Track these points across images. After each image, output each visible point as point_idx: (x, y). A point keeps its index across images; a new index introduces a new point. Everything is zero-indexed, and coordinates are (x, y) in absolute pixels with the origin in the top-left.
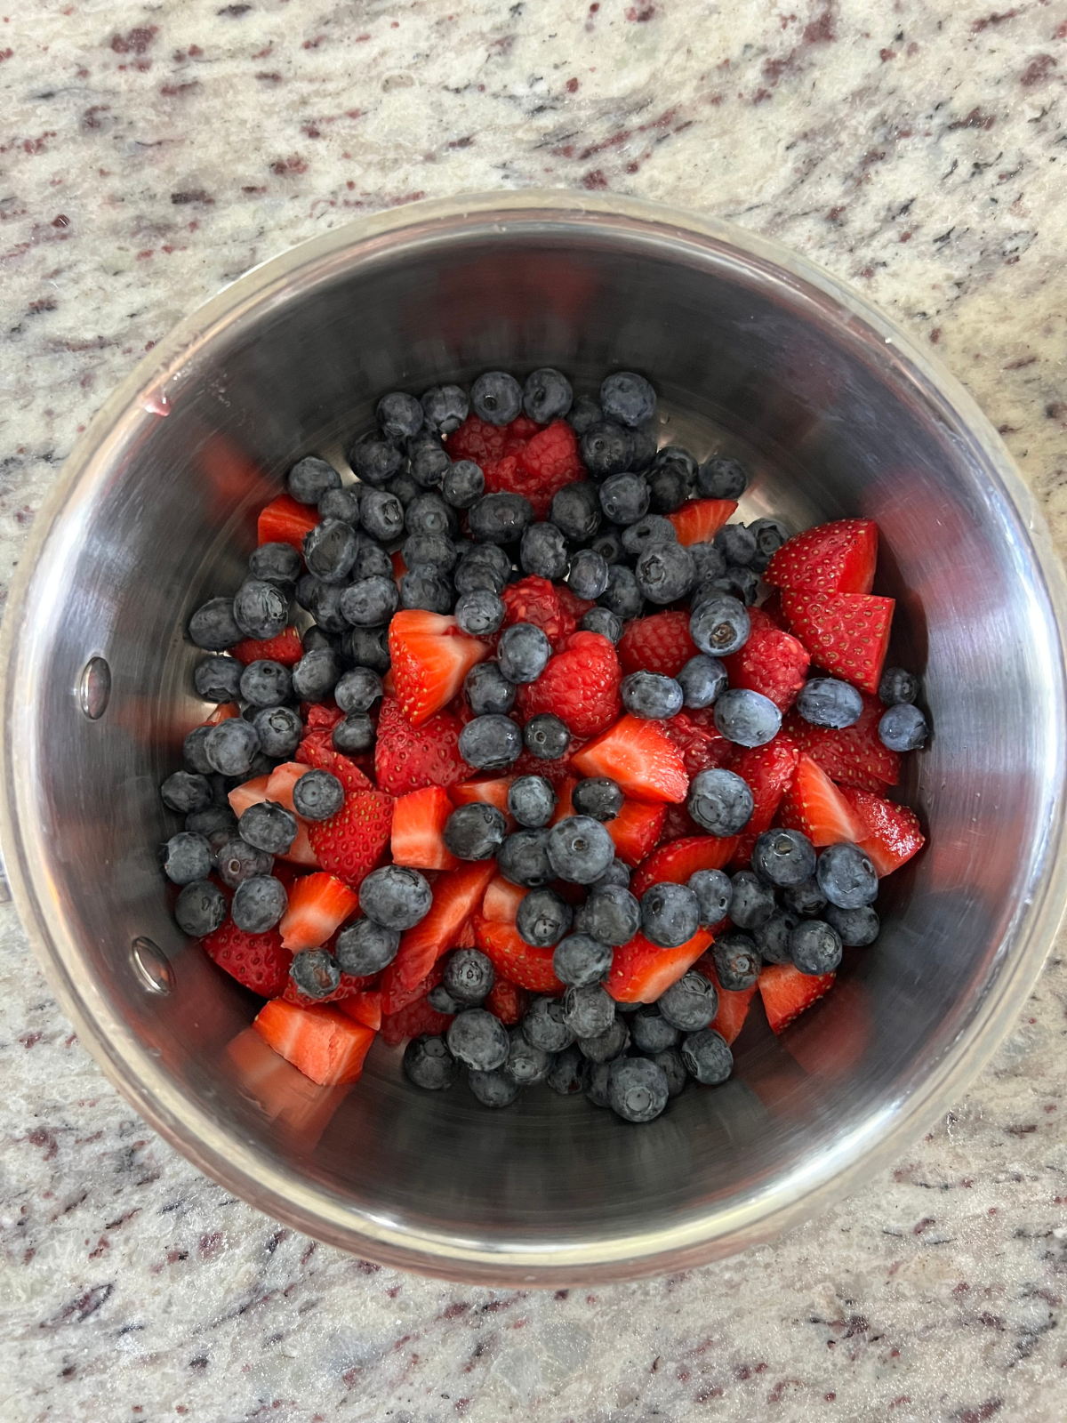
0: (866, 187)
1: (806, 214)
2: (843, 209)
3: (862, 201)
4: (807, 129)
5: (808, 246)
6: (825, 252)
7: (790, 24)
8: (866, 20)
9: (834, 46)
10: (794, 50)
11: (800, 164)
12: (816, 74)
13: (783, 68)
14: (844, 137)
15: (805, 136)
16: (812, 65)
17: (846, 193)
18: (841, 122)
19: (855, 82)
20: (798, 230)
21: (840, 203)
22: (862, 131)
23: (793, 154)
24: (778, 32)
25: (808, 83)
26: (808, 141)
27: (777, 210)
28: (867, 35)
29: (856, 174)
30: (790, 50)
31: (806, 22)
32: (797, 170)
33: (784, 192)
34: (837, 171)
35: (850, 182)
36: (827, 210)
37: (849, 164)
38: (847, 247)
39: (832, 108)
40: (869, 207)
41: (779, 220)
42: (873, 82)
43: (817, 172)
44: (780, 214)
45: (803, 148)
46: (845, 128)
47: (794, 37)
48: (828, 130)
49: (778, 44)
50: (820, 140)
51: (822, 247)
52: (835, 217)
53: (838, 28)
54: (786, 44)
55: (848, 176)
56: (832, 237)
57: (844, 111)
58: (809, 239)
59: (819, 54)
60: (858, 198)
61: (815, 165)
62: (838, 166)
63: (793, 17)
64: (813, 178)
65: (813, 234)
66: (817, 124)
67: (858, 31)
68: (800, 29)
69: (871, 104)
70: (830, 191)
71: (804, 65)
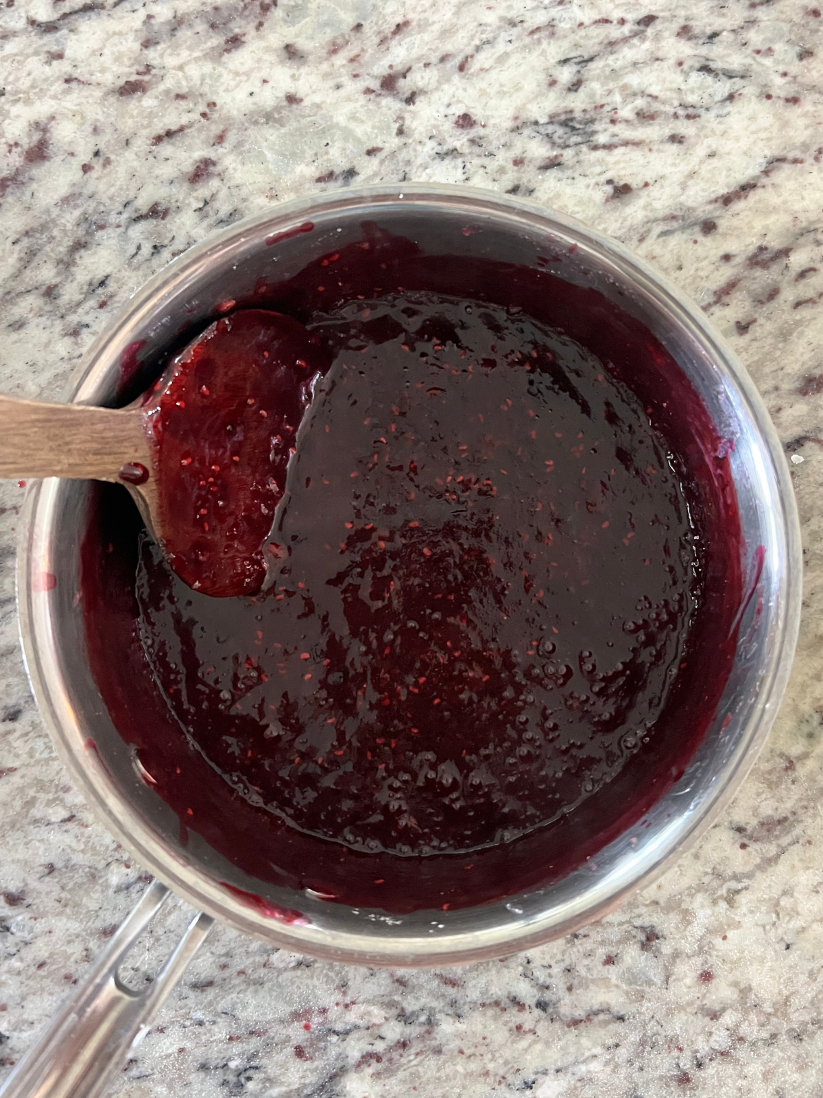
0: (73, 269)
1: (28, 291)
2: (56, 286)
3: (69, 280)
4: (28, 228)
5: (31, 316)
6: (44, 319)
7: (14, 150)
8: (71, 143)
9: (47, 164)
10: (17, 169)
11: (23, 255)
12: (34, 186)
13: (9, 183)
14: (55, 232)
15: (27, 233)
16: (31, 179)
17: (58, 274)
18: (53, 221)
19: (64, 191)
20: (23, 304)
21: (54, 282)
22: (69, 226)
23: (17, 247)
24: (6, 156)
25: (28, 194)
26: (29, 237)
27: (7, 290)
28: (72, 154)
29: (65, 259)
30: (14, 169)
31: (26, 147)
32: (21, 259)
33: (11, 276)
34: (50, 258)
35: (61, 266)
36: (44, 288)
37: (60, 253)
38: (59, 315)
39: (48, 211)
40: (75, 284)
41: (8, 297)
42: (77, 190)
43: (36, 259)
44: (9, 293)
45: (25, 242)
46: (56, 225)
47: (18, 159)
48: (44, 227)
49: (5, 165)
50: (38, 235)
51: (40, 316)
52: (50, 293)
53: (51, 150)
54: (11, 164)
55: (60, 262)
56: (48, 308)
57: (55, 212)
58: (31, 310)
59: (37, 171)
60: (67, 278)
61: (35, 255)
62: (52, 254)
63: (16, 144)
64: (33, 264)
65: (34, 306)
66: (35, 224)
67: (65, 151)
68: (22, 152)
69: (76, 206)
70: (46, 273)
71: (24, 180)
